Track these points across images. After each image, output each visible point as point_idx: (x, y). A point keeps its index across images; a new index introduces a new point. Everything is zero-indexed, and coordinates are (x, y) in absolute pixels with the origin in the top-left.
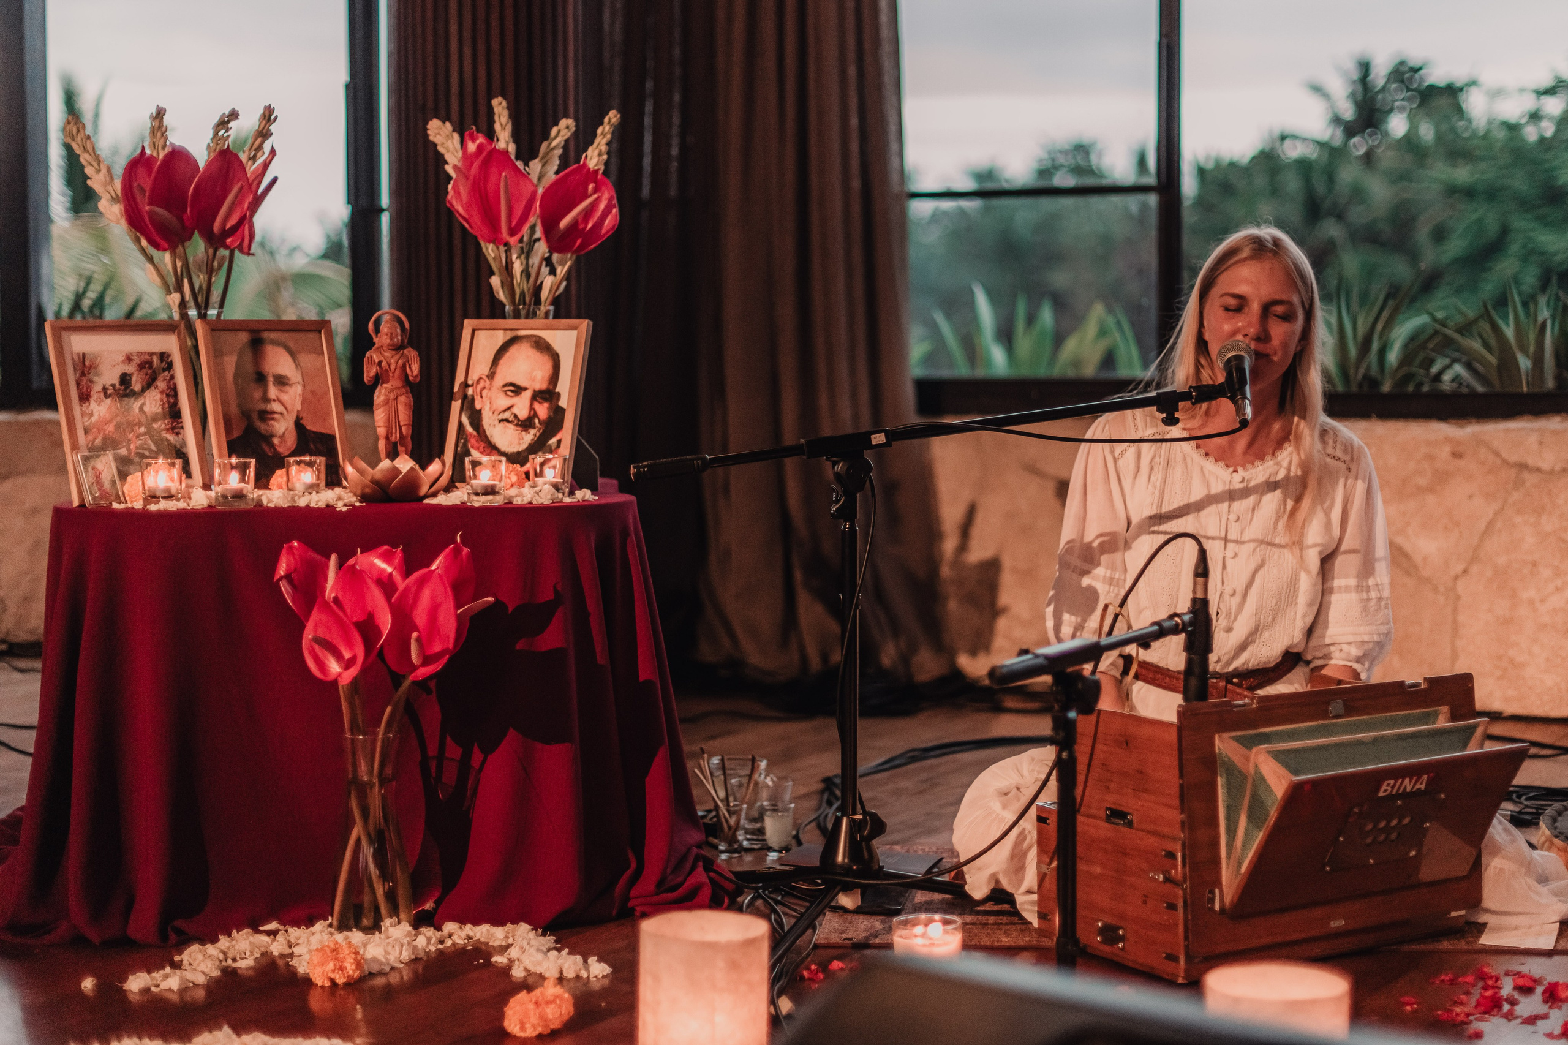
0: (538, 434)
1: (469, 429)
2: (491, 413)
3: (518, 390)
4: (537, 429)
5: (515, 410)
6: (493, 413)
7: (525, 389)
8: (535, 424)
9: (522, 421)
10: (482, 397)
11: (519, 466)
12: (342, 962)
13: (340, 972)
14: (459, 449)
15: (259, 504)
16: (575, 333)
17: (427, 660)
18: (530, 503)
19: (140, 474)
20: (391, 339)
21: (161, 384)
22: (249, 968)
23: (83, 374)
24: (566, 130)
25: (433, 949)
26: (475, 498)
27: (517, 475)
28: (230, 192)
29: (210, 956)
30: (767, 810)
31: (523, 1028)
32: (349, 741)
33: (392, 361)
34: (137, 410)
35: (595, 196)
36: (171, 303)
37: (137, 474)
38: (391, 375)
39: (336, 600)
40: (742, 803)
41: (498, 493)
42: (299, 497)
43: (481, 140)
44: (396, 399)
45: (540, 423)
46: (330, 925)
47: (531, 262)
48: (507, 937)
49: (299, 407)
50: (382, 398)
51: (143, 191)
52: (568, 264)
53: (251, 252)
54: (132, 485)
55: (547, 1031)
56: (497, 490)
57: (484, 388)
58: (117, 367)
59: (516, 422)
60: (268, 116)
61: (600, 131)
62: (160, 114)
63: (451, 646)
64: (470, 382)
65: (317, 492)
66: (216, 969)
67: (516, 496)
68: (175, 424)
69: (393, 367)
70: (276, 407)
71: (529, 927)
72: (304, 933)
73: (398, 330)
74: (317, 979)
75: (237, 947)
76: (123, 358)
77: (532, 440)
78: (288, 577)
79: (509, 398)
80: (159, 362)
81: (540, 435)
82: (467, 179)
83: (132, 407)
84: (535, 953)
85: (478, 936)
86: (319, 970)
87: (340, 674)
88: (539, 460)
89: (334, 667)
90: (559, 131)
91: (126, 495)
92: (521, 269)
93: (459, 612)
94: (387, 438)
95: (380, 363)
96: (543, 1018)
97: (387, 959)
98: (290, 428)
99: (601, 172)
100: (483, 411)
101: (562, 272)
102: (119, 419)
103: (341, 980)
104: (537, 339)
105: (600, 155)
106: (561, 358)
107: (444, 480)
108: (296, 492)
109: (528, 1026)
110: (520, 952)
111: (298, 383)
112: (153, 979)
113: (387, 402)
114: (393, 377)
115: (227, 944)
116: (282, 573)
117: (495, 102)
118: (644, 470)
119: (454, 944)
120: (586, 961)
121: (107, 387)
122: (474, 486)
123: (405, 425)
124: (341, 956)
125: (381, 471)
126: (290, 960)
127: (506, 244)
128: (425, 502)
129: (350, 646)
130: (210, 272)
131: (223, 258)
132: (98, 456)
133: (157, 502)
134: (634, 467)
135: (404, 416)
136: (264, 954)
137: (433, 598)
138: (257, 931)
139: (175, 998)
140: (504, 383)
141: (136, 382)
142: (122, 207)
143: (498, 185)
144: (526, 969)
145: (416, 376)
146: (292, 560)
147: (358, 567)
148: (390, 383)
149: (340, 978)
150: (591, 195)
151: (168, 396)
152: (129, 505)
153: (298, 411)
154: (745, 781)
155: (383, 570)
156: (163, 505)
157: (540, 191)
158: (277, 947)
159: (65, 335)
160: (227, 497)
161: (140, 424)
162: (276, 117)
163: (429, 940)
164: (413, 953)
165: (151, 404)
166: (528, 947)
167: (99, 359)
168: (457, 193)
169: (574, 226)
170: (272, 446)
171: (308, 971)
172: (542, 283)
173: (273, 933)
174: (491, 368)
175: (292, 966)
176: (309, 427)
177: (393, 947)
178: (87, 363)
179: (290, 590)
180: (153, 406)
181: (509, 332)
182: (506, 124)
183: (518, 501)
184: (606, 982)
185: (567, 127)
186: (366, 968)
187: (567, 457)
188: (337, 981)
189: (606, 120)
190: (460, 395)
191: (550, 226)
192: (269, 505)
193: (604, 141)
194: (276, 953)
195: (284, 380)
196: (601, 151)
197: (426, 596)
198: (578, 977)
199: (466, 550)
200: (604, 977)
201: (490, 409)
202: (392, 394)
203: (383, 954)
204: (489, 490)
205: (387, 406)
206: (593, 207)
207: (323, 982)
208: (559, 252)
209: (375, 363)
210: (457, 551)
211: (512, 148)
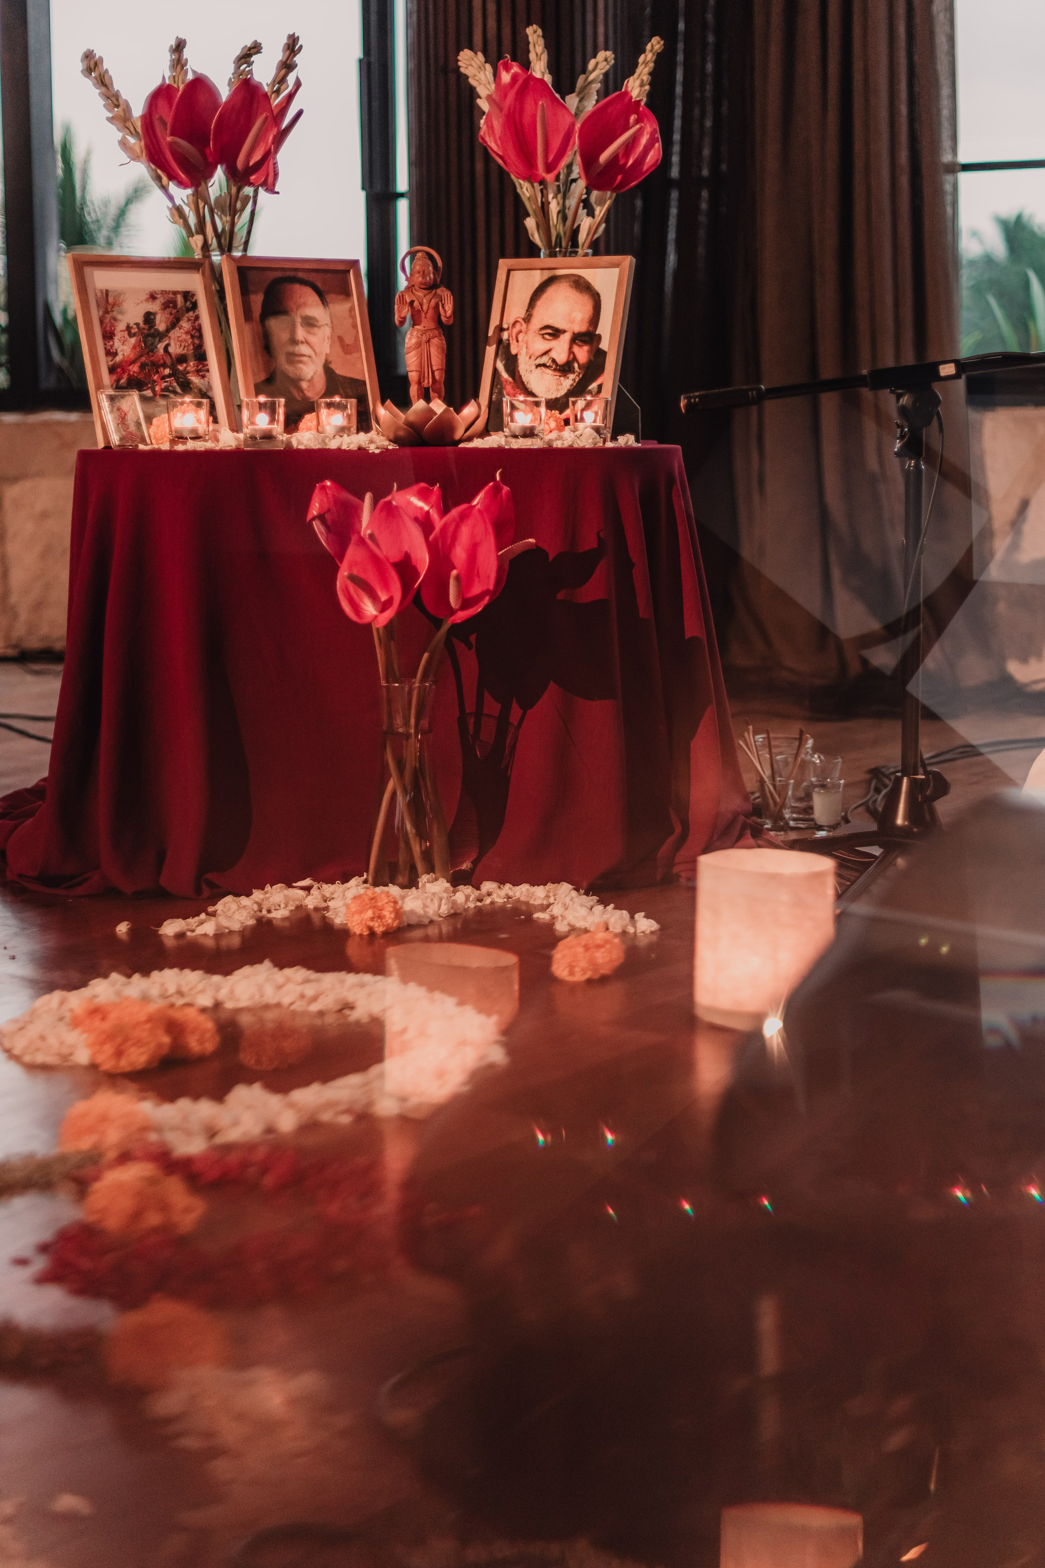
0: (577, 380)
1: (505, 375)
2: (528, 358)
3: (556, 333)
4: (576, 374)
5: (553, 354)
6: (530, 358)
7: (564, 332)
8: (574, 368)
9: (560, 366)
10: (518, 341)
11: (557, 412)
12: (380, 910)
13: (379, 920)
14: (494, 397)
15: (289, 444)
16: (616, 271)
17: (466, 604)
18: (571, 446)
19: (166, 415)
20: (424, 276)
21: (185, 325)
22: (285, 919)
23: (106, 312)
24: (605, 63)
25: (471, 905)
26: (514, 440)
27: (556, 420)
28: (254, 124)
29: (244, 907)
30: (816, 786)
31: (572, 973)
32: (384, 690)
33: (425, 301)
34: (162, 351)
35: (638, 126)
36: (194, 246)
37: (163, 415)
38: (423, 315)
39: (371, 536)
40: (789, 778)
41: (537, 435)
42: (330, 440)
43: (515, 69)
44: (428, 341)
45: (580, 367)
46: (365, 882)
47: (567, 202)
48: (548, 897)
49: (328, 351)
50: (414, 341)
51: (165, 124)
52: (608, 203)
53: (276, 190)
54: (158, 427)
55: (597, 976)
56: (536, 432)
57: (520, 332)
58: (141, 305)
59: (554, 366)
60: (292, 46)
61: (641, 59)
62: (179, 47)
63: (491, 587)
64: (505, 326)
65: (348, 436)
66: (252, 917)
67: (557, 439)
68: (201, 366)
69: (425, 307)
70: (304, 349)
71: (571, 887)
72: (339, 887)
73: (431, 268)
74: (355, 927)
75: (271, 899)
76: (148, 296)
77: (572, 385)
78: (321, 517)
79: (546, 342)
80: (183, 301)
81: (580, 380)
82: (501, 112)
83: (156, 347)
84: (579, 908)
85: (518, 895)
86: (357, 918)
87: (376, 617)
88: (581, 404)
89: (369, 609)
90: (597, 64)
91: (152, 438)
92: (558, 209)
93: (499, 554)
94: (419, 383)
95: (412, 302)
96: (592, 962)
97: (425, 912)
98: (317, 373)
99: (643, 103)
100: (519, 357)
101: (600, 212)
102: (143, 359)
103: (379, 929)
104: (577, 278)
105: (642, 85)
106: (603, 298)
107: (480, 424)
108: (327, 434)
109: (577, 969)
110: (563, 909)
111: (327, 324)
112: (188, 925)
113: (419, 345)
114: (426, 317)
115: (261, 896)
116: (315, 513)
117: (529, 31)
118: (695, 400)
119: (492, 903)
120: (632, 917)
121: (131, 325)
122: (512, 429)
123: (437, 370)
124: (380, 904)
125: (415, 412)
126: (325, 912)
127: (542, 182)
128: (459, 446)
129: (386, 586)
130: (234, 212)
131: (247, 198)
132: (123, 397)
133: (184, 443)
134: (685, 398)
135: (437, 360)
136: (299, 908)
137: (472, 536)
138: (289, 886)
139: (210, 943)
140: (541, 326)
141: (161, 321)
142: (143, 143)
143: (534, 116)
144: (569, 925)
145: (450, 317)
146: (325, 499)
147: (394, 503)
148: (423, 324)
149: (379, 926)
150: (633, 126)
151: (192, 337)
152: (156, 446)
153: (327, 354)
154: (791, 760)
155: (421, 509)
156: (191, 445)
157: (578, 126)
158: (311, 901)
159: (87, 270)
160: (256, 438)
161: (164, 366)
162: (301, 47)
163: (467, 898)
164: (452, 908)
165: (175, 344)
166: (571, 903)
167: (122, 296)
168: (490, 127)
169: (614, 160)
170: (301, 390)
171: (345, 922)
172: (579, 226)
173: (308, 889)
174: (527, 311)
175: (329, 918)
176: (339, 372)
177: (432, 900)
178: (111, 300)
179: (324, 531)
180: (178, 347)
181: (546, 271)
182: (542, 53)
183: (558, 444)
184: (654, 938)
185: (606, 60)
186: (405, 919)
187: (610, 399)
188: (376, 929)
189: (649, 47)
190: (495, 339)
191: (589, 161)
192: (300, 447)
193: (647, 70)
194: (311, 907)
195: (311, 321)
196: (642, 80)
197: (465, 532)
198: (624, 933)
199: (506, 489)
200: (652, 933)
201: (527, 353)
202: (424, 335)
203: (422, 906)
204: (528, 432)
205: (419, 350)
206: (635, 139)
207: (362, 930)
208: (598, 188)
209: (406, 303)
210: (497, 489)
211: (548, 79)
